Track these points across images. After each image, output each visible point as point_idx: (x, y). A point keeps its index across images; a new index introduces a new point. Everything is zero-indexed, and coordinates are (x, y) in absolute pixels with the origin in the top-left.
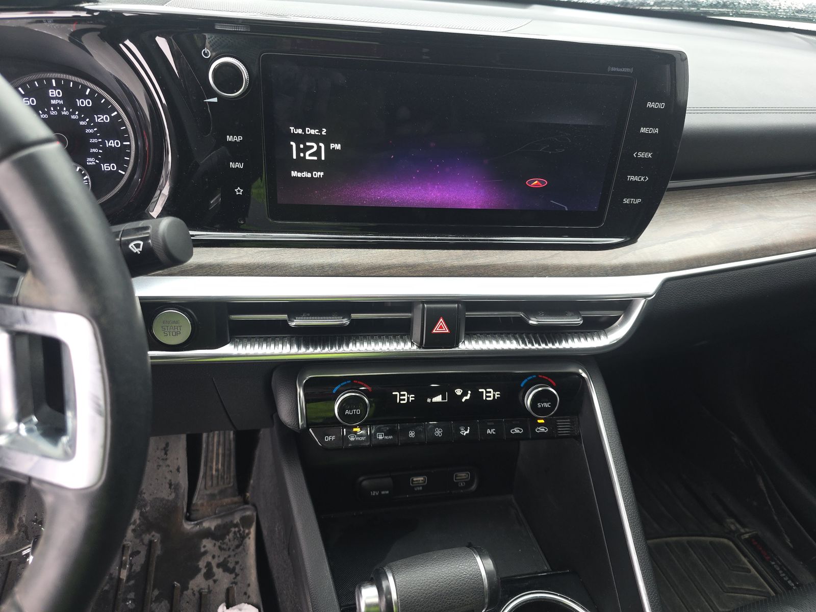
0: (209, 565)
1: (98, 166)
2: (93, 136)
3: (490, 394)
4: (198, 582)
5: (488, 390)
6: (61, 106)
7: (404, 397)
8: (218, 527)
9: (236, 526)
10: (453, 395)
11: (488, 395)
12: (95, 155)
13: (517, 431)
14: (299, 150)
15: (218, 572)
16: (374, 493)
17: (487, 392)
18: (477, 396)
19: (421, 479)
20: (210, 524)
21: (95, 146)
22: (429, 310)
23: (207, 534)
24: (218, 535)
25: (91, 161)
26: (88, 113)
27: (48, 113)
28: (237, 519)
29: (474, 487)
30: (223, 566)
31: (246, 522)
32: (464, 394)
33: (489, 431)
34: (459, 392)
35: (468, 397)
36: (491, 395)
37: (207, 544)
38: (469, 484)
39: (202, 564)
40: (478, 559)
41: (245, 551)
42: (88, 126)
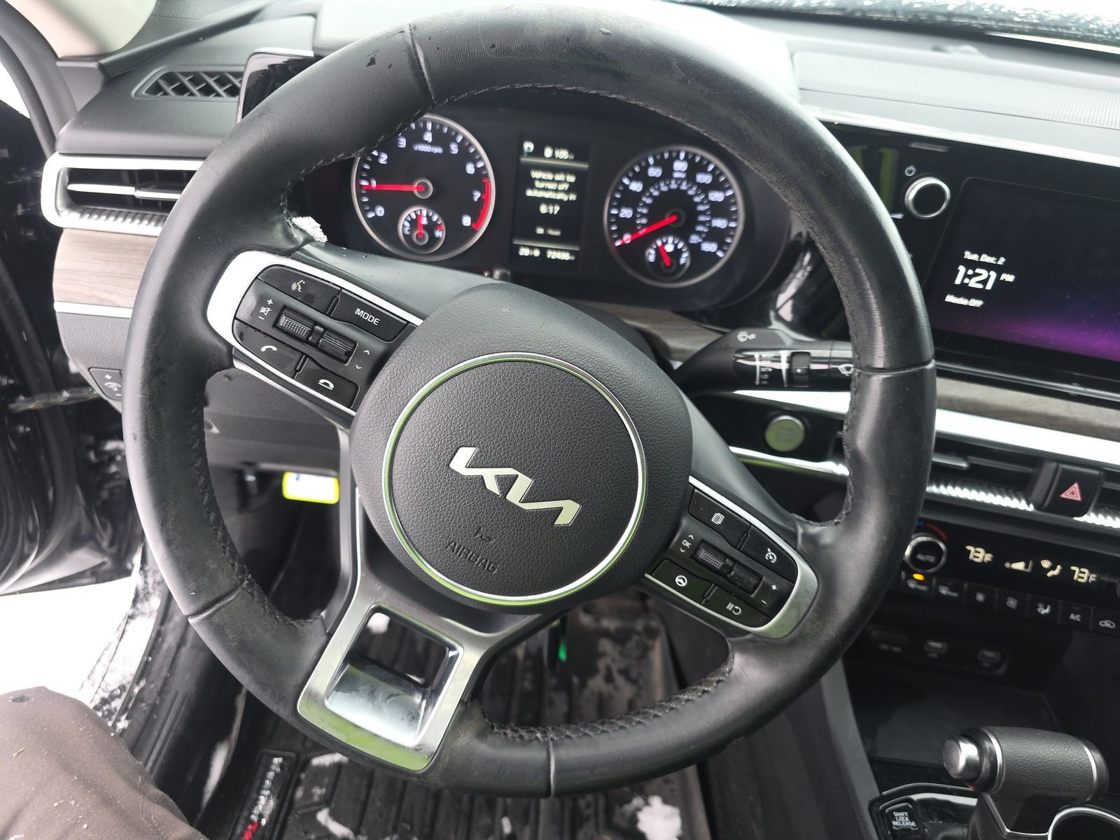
0: (609, 669)
1: (699, 245)
2: (703, 213)
3: (1083, 575)
4: (597, 684)
5: (1083, 570)
6: (682, 180)
7: (979, 555)
8: (618, 630)
9: (638, 633)
10: (1038, 567)
11: (1081, 575)
12: (699, 233)
13: (1107, 624)
14: (966, 276)
15: (620, 680)
16: (884, 647)
17: (1081, 572)
18: (1067, 573)
19: (938, 645)
20: (610, 624)
21: (703, 223)
22: (1065, 471)
23: (606, 634)
24: (619, 638)
25: (694, 239)
26: (705, 189)
27: (668, 185)
28: (639, 625)
29: (1002, 671)
30: (625, 673)
31: (651, 633)
32: (1053, 568)
33: (1072, 616)
34: (1046, 564)
35: (1056, 572)
36: (1085, 576)
37: (606, 645)
38: (996, 666)
39: (601, 664)
40: (1086, 750)
41: (649, 665)
42: (701, 203)
